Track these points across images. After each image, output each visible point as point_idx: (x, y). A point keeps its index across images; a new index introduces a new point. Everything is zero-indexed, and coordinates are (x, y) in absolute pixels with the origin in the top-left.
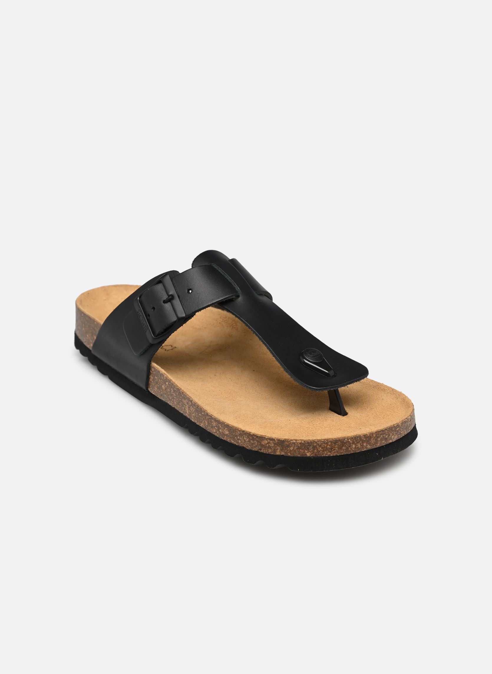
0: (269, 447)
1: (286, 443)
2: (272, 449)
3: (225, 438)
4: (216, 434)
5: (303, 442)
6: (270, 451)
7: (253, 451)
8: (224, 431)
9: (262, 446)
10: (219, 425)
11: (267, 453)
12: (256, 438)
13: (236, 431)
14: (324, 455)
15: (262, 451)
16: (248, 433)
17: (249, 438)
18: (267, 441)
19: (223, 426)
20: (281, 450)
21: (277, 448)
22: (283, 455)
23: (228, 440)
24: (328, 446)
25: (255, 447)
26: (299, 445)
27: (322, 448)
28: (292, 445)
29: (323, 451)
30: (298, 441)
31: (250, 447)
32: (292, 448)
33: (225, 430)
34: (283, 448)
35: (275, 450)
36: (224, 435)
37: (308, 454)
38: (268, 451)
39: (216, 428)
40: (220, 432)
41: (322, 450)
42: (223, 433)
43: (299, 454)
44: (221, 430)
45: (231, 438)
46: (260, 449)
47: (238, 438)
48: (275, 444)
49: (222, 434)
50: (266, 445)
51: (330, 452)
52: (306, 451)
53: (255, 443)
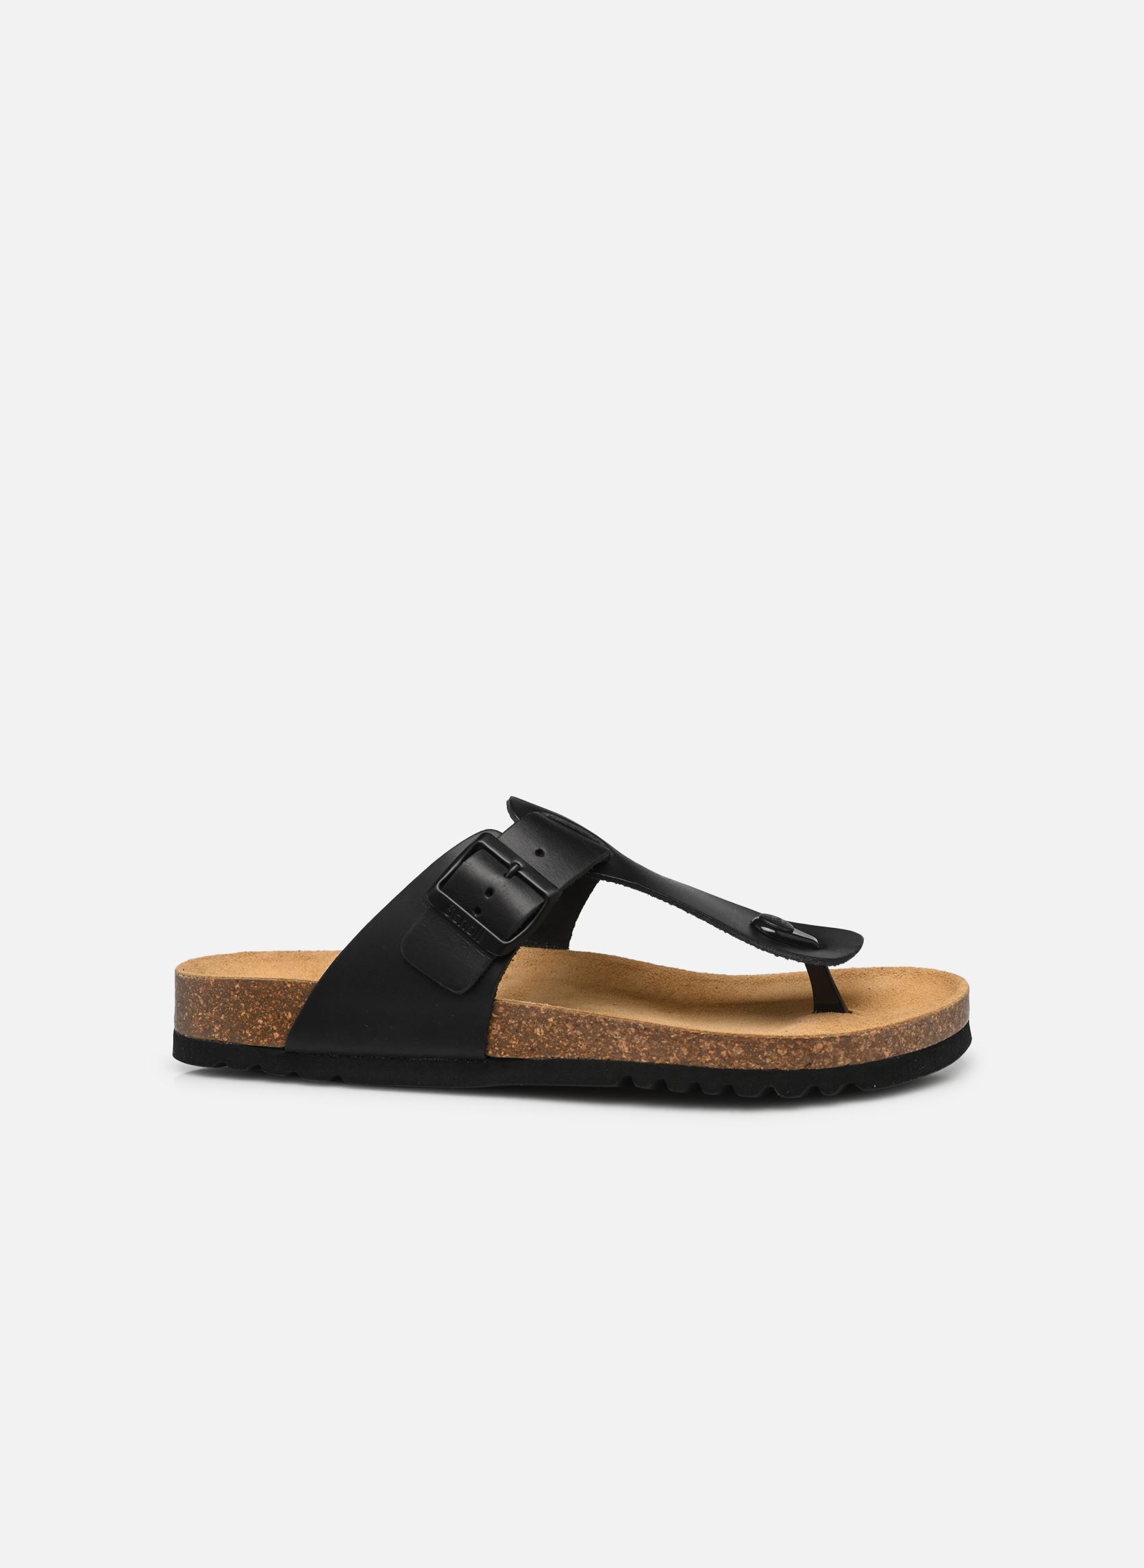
0: (826, 1055)
1: (854, 1040)
2: (830, 1058)
3: (736, 1064)
4: (711, 1065)
5: (879, 1032)
6: (827, 1061)
7: (796, 1071)
8: (732, 1051)
9: (812, 1055)
10: (719, 1044)
11: (822, 1067)
12: (802, 1044)
13: (760, 1043)
14: (908, 1050)
15: (813, 1066)
16: (786, 1039)
17: (788, 1047)
18: (822, 1043)
19: (729, 1042)
20: (846, 1055)
21: (838, 1054)
22: (848, 1065)
23: (743, 1066)
24: (913, 1034)
25: (799, 1063)
26: (874, 1039)
27: (906, 1038)
28: (862, 1041)
29: (907, 1044)
30: (872, 1032)
31: (789, 1065)
32: (862, 1048)
33: (734, 1050)
34: (848, 1051)
35: (836, 1059)
36: (731, 1058)
37: (887, 1054)
38: (823, 1063)
39: (710, 1052)
40: (722, 1057)
41: (905, 1041)
42: (729, 1056)
43: (874, 1055)
44: (724, 1053)
45: (747, 1059)
46: (810, 1064)
47: (766, 1054)
48: (835, 1046)
49: (727, 1058)
50: (820, 1052)
51: (916, 1043)
52: (884, 1048)
53: (800, 1054)
